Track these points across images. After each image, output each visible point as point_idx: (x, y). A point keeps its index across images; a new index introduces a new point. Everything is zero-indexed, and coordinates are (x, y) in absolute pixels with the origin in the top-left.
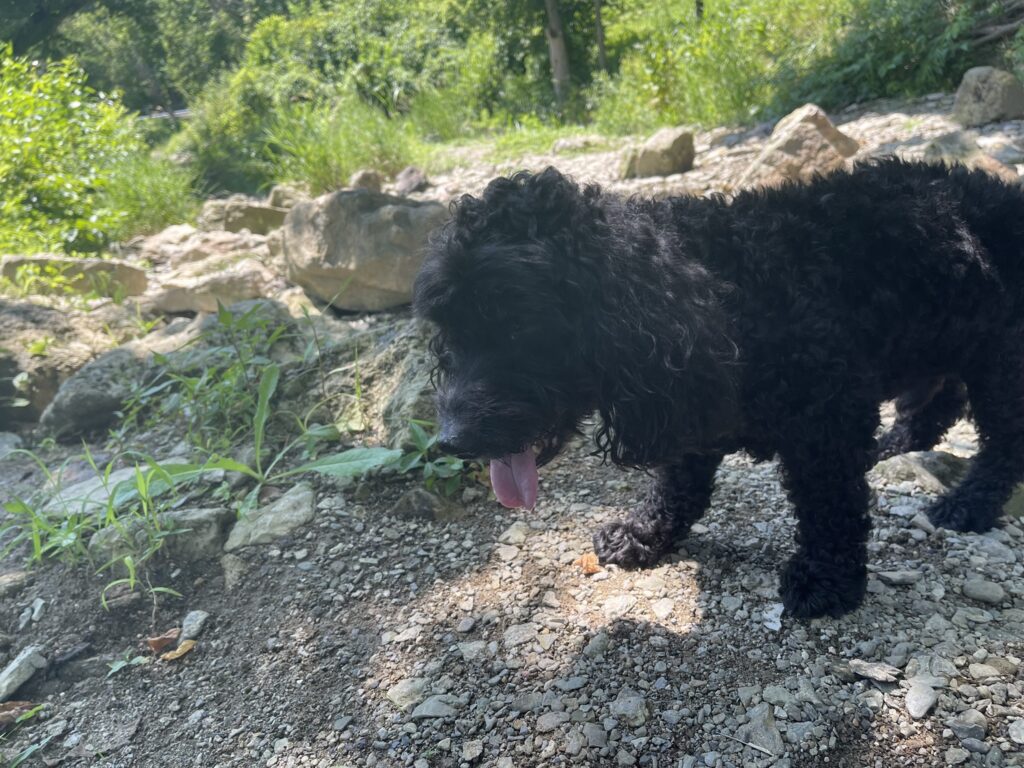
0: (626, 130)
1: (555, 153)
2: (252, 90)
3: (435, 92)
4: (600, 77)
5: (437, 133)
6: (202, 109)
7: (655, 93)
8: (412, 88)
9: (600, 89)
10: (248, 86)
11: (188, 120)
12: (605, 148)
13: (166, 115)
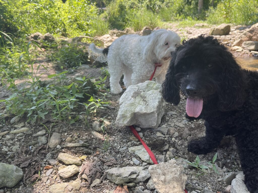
0: (215, 23)
1: (194, 27)
2: (121, 4)
3: (166, 8)
4: (211, 8)
5: (165, 19)
6: (109, 8)
7: (225, 14)
8: (161, 7)
9: (210, 11)
10: (121, 3)
11: (105, 10)
12: (208, 27)
13: (100, 9)
